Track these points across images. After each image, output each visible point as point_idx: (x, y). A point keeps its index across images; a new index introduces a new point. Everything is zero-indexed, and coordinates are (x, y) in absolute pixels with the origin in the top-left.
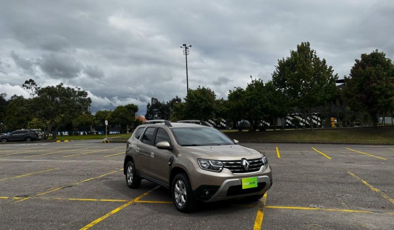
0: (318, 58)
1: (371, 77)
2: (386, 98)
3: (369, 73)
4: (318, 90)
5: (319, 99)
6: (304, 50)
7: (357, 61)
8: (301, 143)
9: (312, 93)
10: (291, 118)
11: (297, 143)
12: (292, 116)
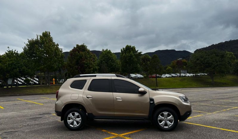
0: (55, 43)
1: (83, 58)
2: (89, 69)
3: (82, 55)
4: (55, 62)
5: (56, 67)
6: (46, 36)
7: (74, 47)
8: (46, 94)
9: (52, 63)
10: (24, 79)
11: (44, 94)
12: (26, 78)
